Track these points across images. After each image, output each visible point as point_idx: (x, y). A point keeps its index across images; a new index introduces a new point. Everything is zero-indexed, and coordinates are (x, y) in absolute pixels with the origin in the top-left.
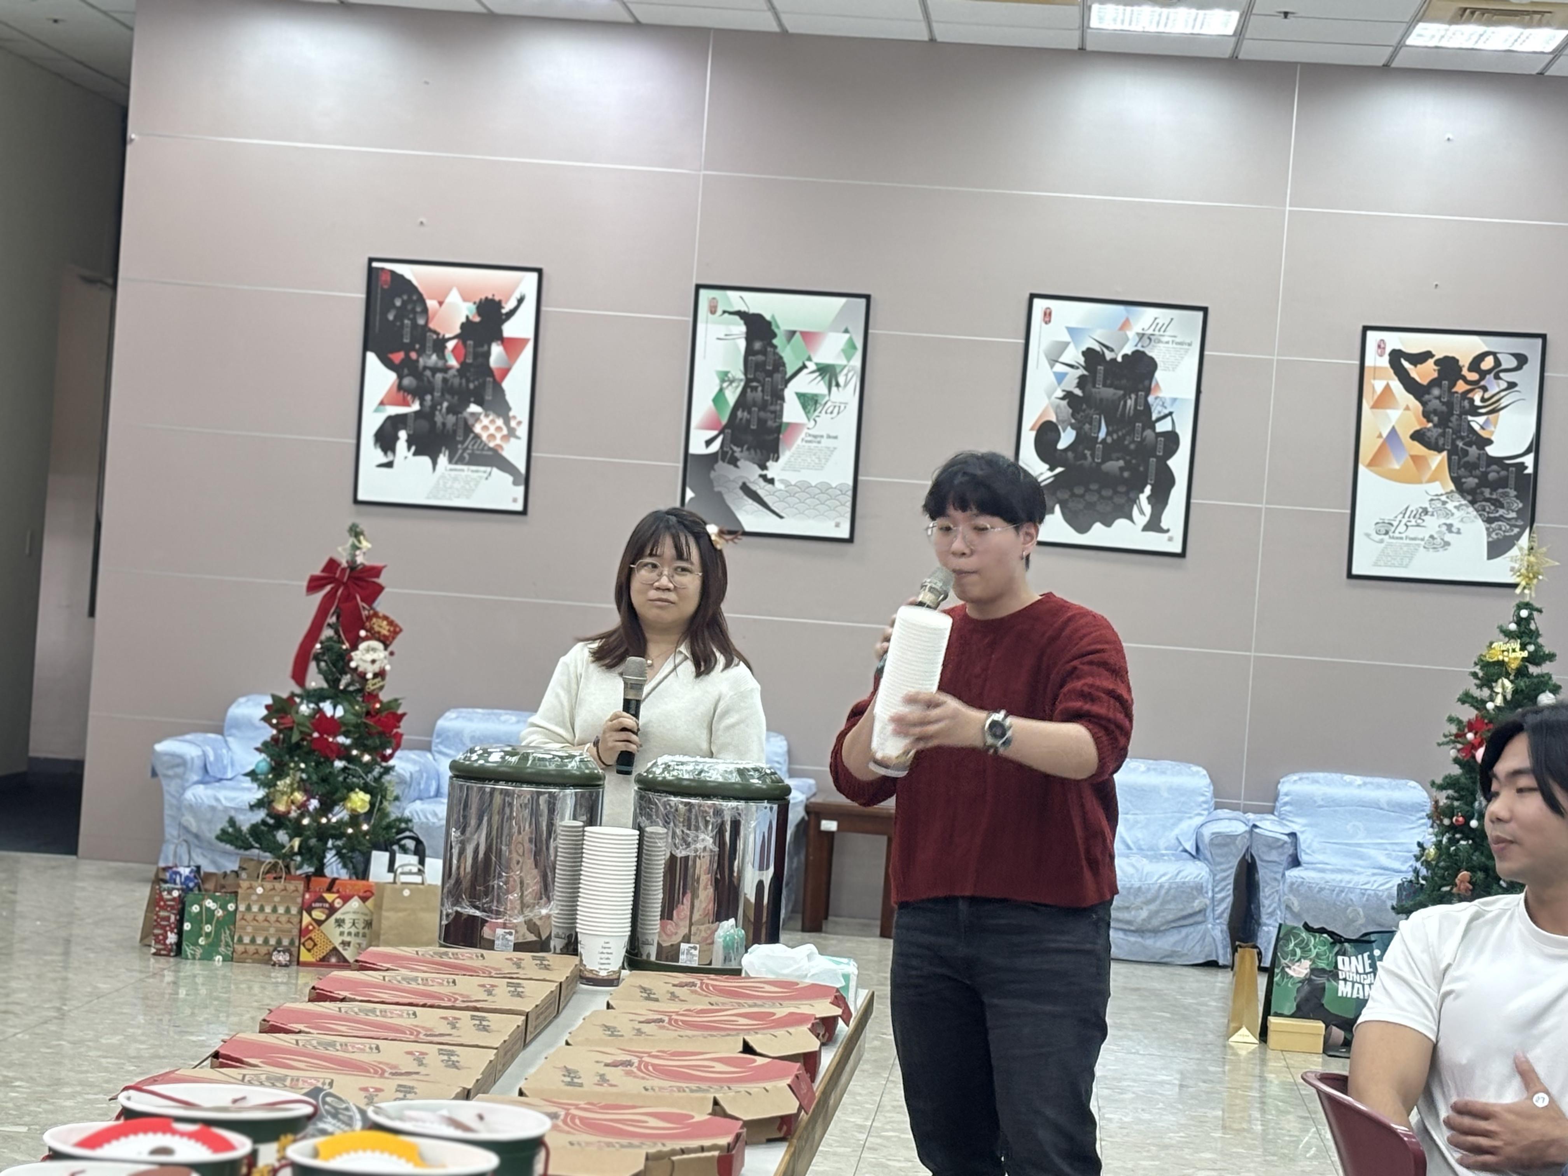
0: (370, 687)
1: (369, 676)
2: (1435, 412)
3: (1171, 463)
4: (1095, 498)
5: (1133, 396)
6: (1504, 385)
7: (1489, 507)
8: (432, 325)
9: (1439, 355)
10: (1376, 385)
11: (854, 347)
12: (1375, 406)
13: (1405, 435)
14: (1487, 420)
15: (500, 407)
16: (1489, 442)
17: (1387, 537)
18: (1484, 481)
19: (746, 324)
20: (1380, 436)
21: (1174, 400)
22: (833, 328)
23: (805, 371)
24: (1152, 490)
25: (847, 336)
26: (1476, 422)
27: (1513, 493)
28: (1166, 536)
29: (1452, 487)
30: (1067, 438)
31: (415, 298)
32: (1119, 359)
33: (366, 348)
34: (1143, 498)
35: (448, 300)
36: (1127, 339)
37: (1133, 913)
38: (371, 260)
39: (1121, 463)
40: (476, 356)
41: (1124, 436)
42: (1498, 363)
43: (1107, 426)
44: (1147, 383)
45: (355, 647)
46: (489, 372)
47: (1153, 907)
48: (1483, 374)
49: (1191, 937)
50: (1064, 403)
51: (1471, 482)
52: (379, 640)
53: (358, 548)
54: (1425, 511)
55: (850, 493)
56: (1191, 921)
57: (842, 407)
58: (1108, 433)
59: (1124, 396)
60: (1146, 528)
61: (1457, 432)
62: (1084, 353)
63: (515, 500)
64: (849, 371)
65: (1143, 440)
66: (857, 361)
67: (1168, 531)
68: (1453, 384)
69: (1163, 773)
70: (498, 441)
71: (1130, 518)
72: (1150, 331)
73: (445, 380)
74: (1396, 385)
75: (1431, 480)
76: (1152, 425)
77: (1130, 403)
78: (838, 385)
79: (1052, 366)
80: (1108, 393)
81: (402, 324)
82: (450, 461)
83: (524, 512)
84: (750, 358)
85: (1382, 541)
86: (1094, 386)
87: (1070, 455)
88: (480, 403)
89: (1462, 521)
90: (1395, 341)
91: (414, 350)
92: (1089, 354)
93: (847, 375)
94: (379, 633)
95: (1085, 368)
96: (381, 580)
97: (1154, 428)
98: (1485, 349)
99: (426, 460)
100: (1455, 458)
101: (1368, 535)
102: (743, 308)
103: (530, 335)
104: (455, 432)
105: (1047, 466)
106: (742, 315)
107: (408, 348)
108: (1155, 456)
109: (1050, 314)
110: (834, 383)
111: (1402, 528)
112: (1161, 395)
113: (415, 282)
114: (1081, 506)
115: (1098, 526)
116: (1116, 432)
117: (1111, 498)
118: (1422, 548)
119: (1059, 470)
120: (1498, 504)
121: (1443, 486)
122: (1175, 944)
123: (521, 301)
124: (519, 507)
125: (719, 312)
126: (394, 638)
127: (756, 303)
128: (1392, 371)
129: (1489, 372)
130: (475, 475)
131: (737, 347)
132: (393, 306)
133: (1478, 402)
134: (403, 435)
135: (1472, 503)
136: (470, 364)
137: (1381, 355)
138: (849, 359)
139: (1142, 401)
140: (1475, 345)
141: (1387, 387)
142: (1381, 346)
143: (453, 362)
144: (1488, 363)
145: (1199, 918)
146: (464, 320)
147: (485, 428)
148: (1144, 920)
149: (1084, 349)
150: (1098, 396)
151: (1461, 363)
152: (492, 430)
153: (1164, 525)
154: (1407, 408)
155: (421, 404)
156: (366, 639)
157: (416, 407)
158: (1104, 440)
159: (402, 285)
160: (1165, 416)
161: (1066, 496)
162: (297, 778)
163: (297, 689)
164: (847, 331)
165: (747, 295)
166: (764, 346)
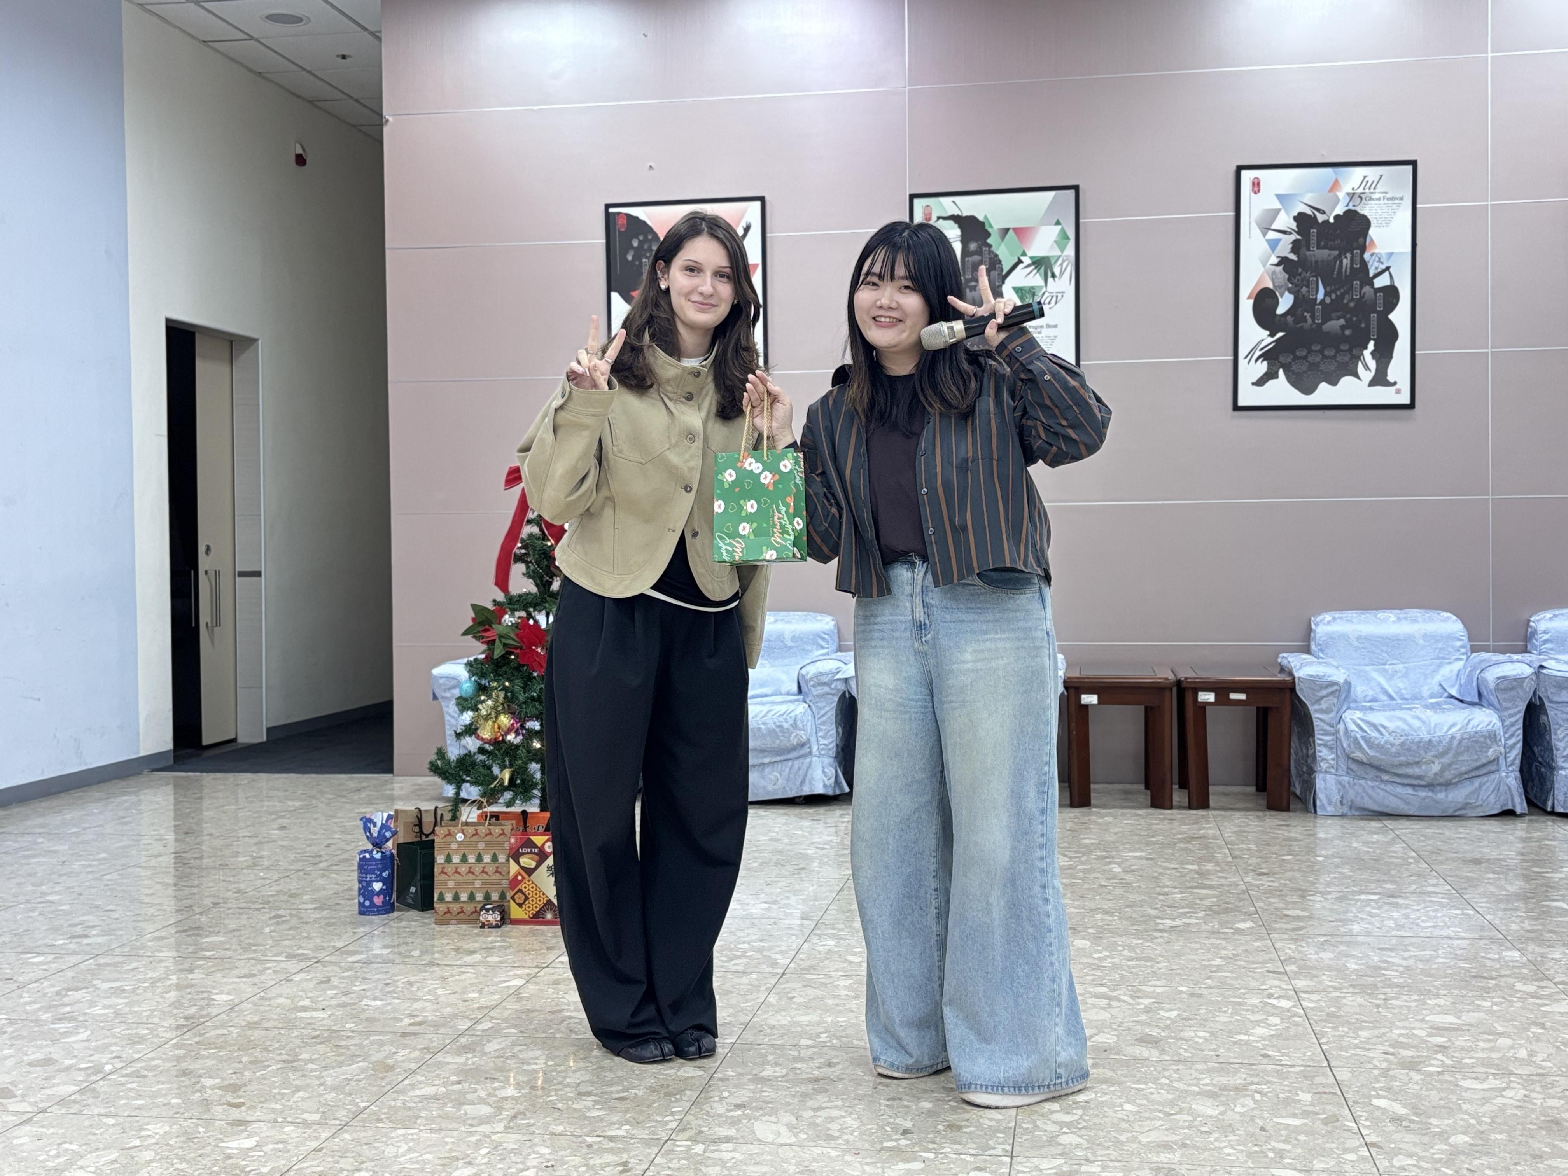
3: (1392, 316)
4: (1318, 359)
5: (1349, 255)
11: (1067, 238)
19: (960, 227)
21: (1390, 254)
22: (1045, 221)
23: (1021, 266)
24: (1375, 345)
25: (1059, 227)
28: (1393, 388)
30: (1285, 303)
31: (650, 237)
32: (1332, 220)
33: (610, 289)
34: (1367, 353)
36: (1338, 200)
37: (1424, 767)
38: (608, 206)
39: (1342, 321)
41: (1343, 295)
43: (1325, 286)
44: (1361, 240)
47: (1446, 760)
49: (1484, 787)
50: (1280, 268)
56: (1484, 771)
57: (1060, 295)
58: (1326, 294)
59: (1340, 257)
60: (1372, 383)
62: (1295, 218)
64: (1063, 261)
65: (1362, 297)
66: (1070, 251)
67: (1395, 383)
69: (1415, 621)
71: (1356, 375)
72: (1361, 190)
76: (1369, 281)
77: (1346, 262)
78: (1053, 276)
79: (1264, 235)
80: (1321, 254)
84: (967, 259)
86: (1308, 250)
87: (1290, 319)
92: (1300, 218)
93: (1061, 265)
95: (1298, 233)
97: (1372, 284)
102: (956, 212)
103: (758, 260)
105: (1268, 333)
106: (956, 219)
108: (1376, 312)
109: (1259, 184)
110: (1049, 274)
112: (1376, 251)
113: (650, 223)
114: (1304, 368)
115: (1323, 386)
116: (1334, 291)
117: (1334, 357)
119: (1280, 335)
122: (1467, 796)
127: (968, 206)
132: (632, 246)
138: (1062, 249)
139: (1358, 259)
145: (1493, 767)
148: (1436, 774)
149: (1295, 214)
150: (1313, 259)
153: (1391, 378)
158: (1323, 301)
159: (638, 226)
160: (1383, 272)
161: (1289, 360)
162: (501, 699)
163: (501, 597)
164: (1058, 223)
165: (958, 199)
166: (980, 247)
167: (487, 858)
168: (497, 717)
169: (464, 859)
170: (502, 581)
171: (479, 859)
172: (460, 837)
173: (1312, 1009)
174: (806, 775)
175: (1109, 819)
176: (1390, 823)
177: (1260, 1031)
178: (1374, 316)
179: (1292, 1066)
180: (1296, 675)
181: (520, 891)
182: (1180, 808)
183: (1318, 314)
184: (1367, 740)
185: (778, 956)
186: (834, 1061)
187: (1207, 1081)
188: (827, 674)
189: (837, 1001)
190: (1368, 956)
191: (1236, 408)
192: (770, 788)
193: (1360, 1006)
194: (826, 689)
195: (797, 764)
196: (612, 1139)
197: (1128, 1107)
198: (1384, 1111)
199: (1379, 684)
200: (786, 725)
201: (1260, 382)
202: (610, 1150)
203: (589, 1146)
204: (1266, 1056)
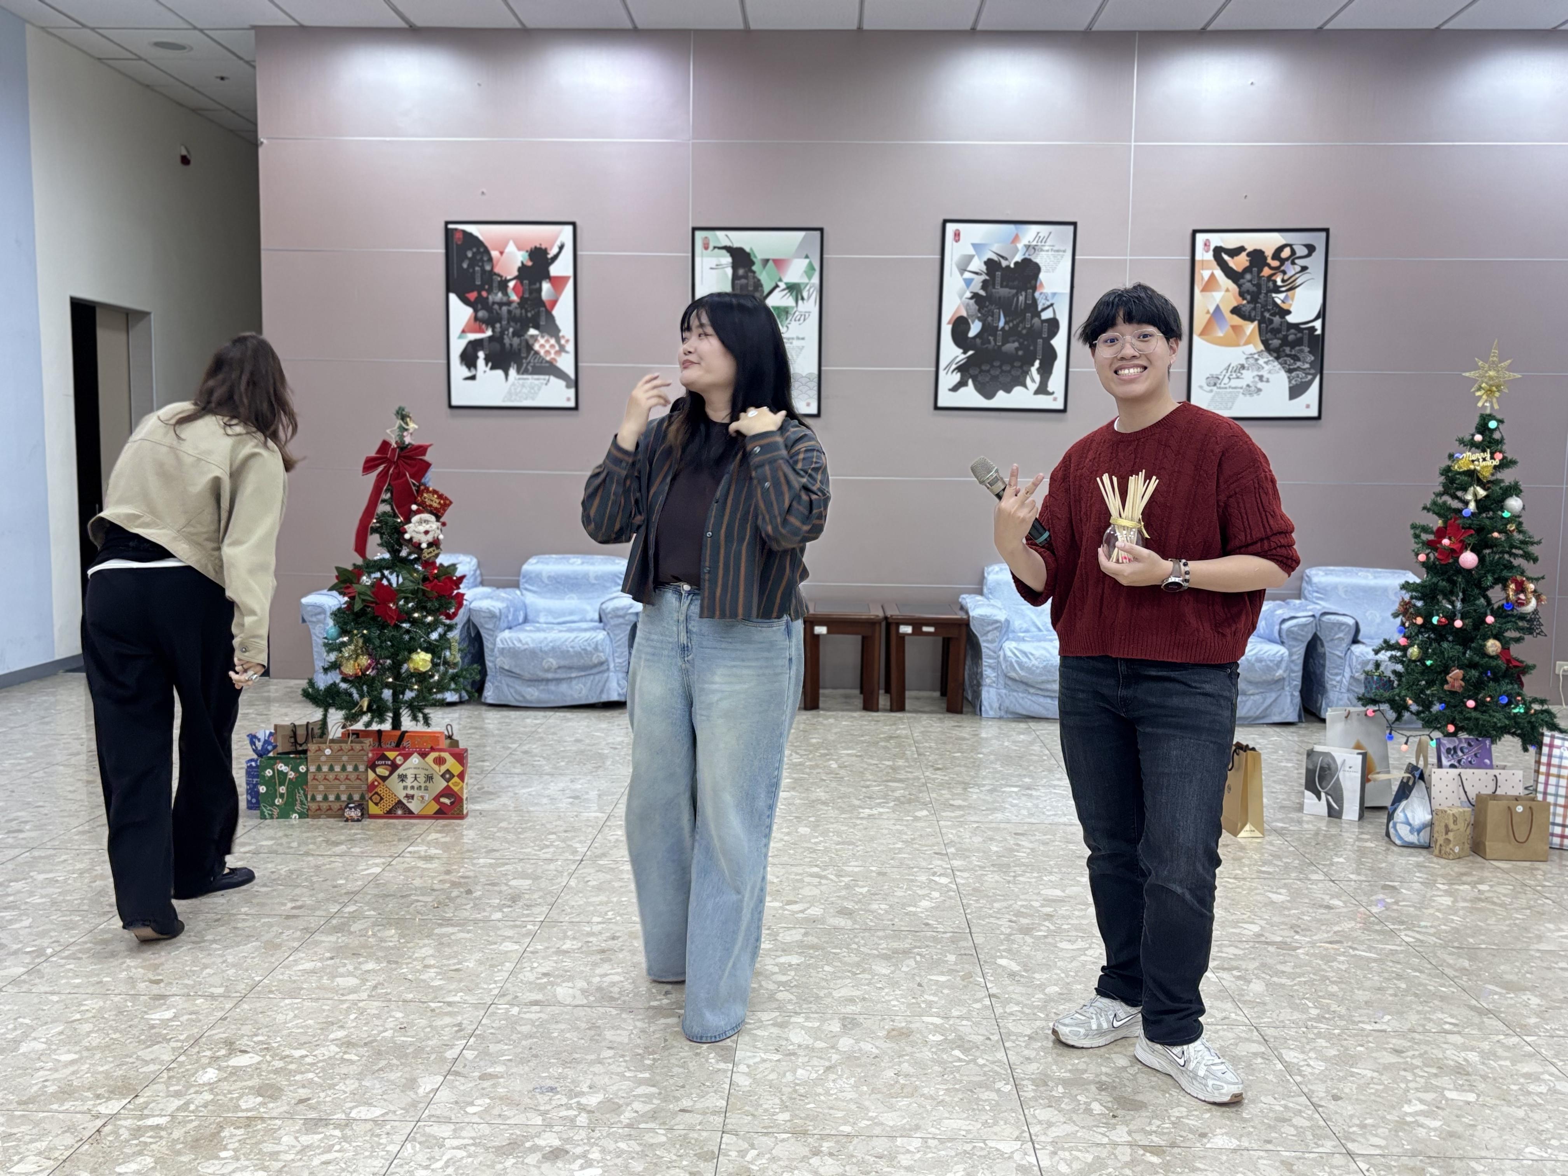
0: (426, 555)
1: (424, 545)
2: (1248, 292)
3: (1054, 342)
4: (997, 372)
5: (1024, 294)
6: (1298, 269)
7: (1290, 361)
8: (496, 270)
9: (1250, 249)
10: (1203, 274)
11: (813, 269)
12: (1203, 290)
13: (1226, 311)
14: (1286, 297)
15: (552, 329)
16: (1288, 312)
17: (1215, 388)
18: (1285, 342)
19: (732, 256)
20: (1208, 312)
21: (1054, 294)
22: (797, 255)
23: (778, 290)
24: (1040, 364)
25: (807, 261)
26: (1279, 298)
27: (1306, 349)
28: (1051, 397)
29: (1262, 347)
30: (975, 329)
31: (482, 250)
32: (1012, 266)
33: (448, 290)
34: (1034, 370)
35: (507, 250)
36: (1017, 250)
38: (447, 223)
39: (1016, 344)
40: (531, 293)
41: (1018, 325)
42: (1293, 252)
43: (1005, 316)
44: (1033, 282)
45: (408, 521)
46: (541, 303)
48: (1283, 261)
50: (972, 301)
51: (1276, 343)
52: (431, 513)
53: (406, 430)
54: (1243, 367)
55: (816, 380)
57: (807, 315)
58: (1006, 323)
59: (1017, 295)
60: (1037, 392)
61: (1264, 307)
62: (986, 263)
63: (568, 399)
64: (810, 288)
65: (1032, 326)
66: (816, 280)
67: (1053, 393)
68: (1261, 271)
70: (553, 356)
71: (1025, 386)
72: (1035, 243)
73: (509, 312)
74: (1219, 273)
75: (1247, 343)
76: (1038, 314)
77: (1021, 298)
78: (803, 299)
79: (962, 274)
80: (1003, 292)
81: (474, 271)
82: (518, 372)
83: (576, 408)
84: (737, 282)
85: (1211, 391)
86: (994, 288)
87: (978, 341)
88: (537, 327)
89: (1270, 372)
90: (1217, 240)
91: (484, 289)
92: (989, 263)
93: (809, 290)
94: (431, 506)
95: (987, 274)
96: (427, 458)
97: (1039, 317)
98: (1283, 242)
99: (499, 373)
100: (1263, 325)
101: (1201, 387)
102: (728, 244)
103: (570, 272)
104: (520, 350)
105: (961, 351)
106: (729, 249)
107: (480, 289)
108: (1041, 338)
109: (959, 234)
110: (799, 297)
111: (1226, 380)
112: (1045, 291)
113: (481, 238)
114: (987, 379)
115: (1001, 393)
116: (1012, 321)
117: (1009, 372)
118: (1241, 396)
119: (970, 353)
120: (1296, 358)
121: (1255, 346)
123: (561, 247)
124: (572, 404)
125: (711, 247)
126: (445, 511)
127: (738, 239)
128: (1215, 263)
129: (1287, 259)
130: (537, 382)
131: (726, 274)
132: (466, 257)
133: (1279, 283)
134: (481, 355)
135: (1277, 358)
136: (527, 299)
137: (1207, 251)
138: (810, 278)
139: (1030, 297)
140: (1277, 239)
141: (1212, 276)
142: (1207, 244)
143: (514, 297)
144: (1286, 253)
146: (519, 264)
147: (542, 346)
149: (985, 259)
150: (997, 295)
151: (1266, 254)
152: (547, 347)
153: (1050, 388)
154: (1227, 290)
155: (493, 331)
156: (418, 512)
157: (489, 333)
158: (1003, 328)
159: (471, 240)
160: (1048, 307)
161: (977, 372)
162: (360, 644)
163: (359, 561)
164: (807, 257)
165: (731, 234)
166: (746, 272)
167: (350, 768)
168: (356, 658)
169: (331, 769)
170: (361, 547)
171: (344, 768)
172: (328, 752)
173: (963, 885)
174: (604, 686)
175: (831, 721)
176: (1033, 725)
177: (925, 904)
178: (1040, 341)
179: (945, 933)
180: (971, 614)
181: (376, 793)
182: (885, 710)
183: (999, 338)
184: (1020, 664)
185: (578, 845)
186: (618, 934)
187: (884, 946)
188: (622, 609)
189: (621, 884)
190: (1006, 840)
191: (936, 408)
192: (576, 696)
193: (997, 882)
194: (621, 620)
195: (597, 677)
196: (449, 1004)
197: (827, 968)
198: (1004, 968)
199: (1031, 620)
200: (589, 649)
201: (955, 389)
202: (449, 1014)
203: (433, 1010)
204: (927, 924)
